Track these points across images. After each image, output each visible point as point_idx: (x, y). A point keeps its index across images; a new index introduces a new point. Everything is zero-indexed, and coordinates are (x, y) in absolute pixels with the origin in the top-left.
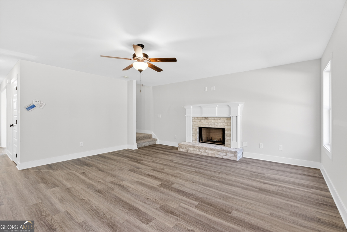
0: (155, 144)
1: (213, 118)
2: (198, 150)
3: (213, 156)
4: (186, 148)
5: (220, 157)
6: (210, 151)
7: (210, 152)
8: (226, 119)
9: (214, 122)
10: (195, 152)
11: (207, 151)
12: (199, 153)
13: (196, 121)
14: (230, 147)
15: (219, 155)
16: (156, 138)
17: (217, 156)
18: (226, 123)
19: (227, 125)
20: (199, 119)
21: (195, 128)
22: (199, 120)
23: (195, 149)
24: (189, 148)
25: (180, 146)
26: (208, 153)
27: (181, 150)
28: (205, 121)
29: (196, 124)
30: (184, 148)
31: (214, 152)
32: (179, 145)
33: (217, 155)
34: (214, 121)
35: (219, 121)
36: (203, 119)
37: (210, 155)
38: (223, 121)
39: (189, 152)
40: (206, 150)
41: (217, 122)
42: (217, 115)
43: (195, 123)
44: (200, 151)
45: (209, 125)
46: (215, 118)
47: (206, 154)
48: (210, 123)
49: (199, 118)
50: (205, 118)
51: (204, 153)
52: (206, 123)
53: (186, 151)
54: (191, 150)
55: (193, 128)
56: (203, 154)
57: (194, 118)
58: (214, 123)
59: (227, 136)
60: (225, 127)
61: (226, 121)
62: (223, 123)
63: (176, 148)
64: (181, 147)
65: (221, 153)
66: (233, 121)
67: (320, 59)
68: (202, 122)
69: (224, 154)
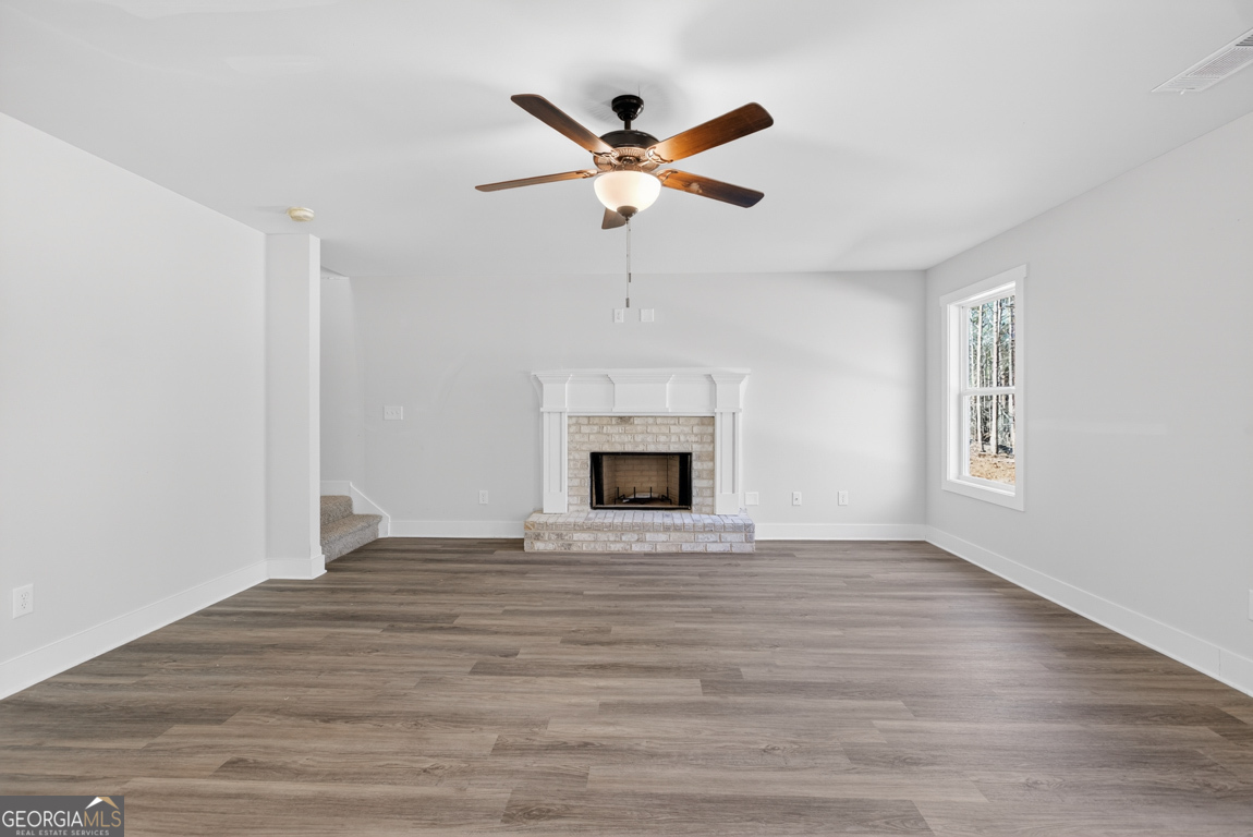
0: (372, 539)
1: (651, 421)
2: (612, 539)
3: (674, 550)
4: (560, 536)
5: (700, 549)
6: (660, 535)
7: (662, 537)
8: (697, 421)
9: (654, 431)
10: (599, 549)
11: (649, 536)
12: (616, 548)
13: (585, 429)
14: (713, 514)
15: (692, 544)
16: (376, 508)
17: (686, 548)
18: (696, 435)
19: (701, 442)
20: (597, 424)
21: (577, 456)
22: (596, 428)
23: (602, 536)
24: (577, 536)
25: (533, 530)
26: (655, 544)
27: (540, 546)
28: (620, 429)
29: (584, 443)
30: (553, 537)
31: (674, 536)
32: (527, 527)
33: (688, 544)
34: (655, 429)
35: (674, 429)
36: (614, 422)
37: (660, 549)
38: (687, 429)
39: (574, 549)
40: (649, 531)
41: (664, 434)
42: (669, 407)
43: (577, 437)
44: (624, 538)
45: (637, 444)
46: (659, 421)
47: (646, 548)
48: (639, 438)
49: (596, 421)
50: (621, 418)
51: (639, 545)
52: (626, 439)
53: (563, 550)
54: (583, 543)
55: (571, 457)
56: (636, 548)
57: (574, 420)
58: (657, 435)
59: (699, 477)
60: (695, 449)
61: (696, 429)
62: (685, 435)
63: (517, 544)
64: (538, 537)
65: (700, 536)
66: (722, 428)
67: (925, 274)
68: (608, 435)
69: (713, 537)
